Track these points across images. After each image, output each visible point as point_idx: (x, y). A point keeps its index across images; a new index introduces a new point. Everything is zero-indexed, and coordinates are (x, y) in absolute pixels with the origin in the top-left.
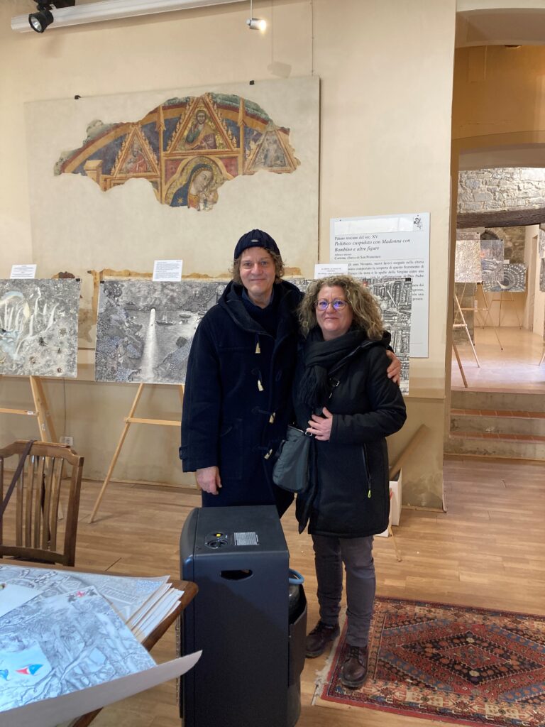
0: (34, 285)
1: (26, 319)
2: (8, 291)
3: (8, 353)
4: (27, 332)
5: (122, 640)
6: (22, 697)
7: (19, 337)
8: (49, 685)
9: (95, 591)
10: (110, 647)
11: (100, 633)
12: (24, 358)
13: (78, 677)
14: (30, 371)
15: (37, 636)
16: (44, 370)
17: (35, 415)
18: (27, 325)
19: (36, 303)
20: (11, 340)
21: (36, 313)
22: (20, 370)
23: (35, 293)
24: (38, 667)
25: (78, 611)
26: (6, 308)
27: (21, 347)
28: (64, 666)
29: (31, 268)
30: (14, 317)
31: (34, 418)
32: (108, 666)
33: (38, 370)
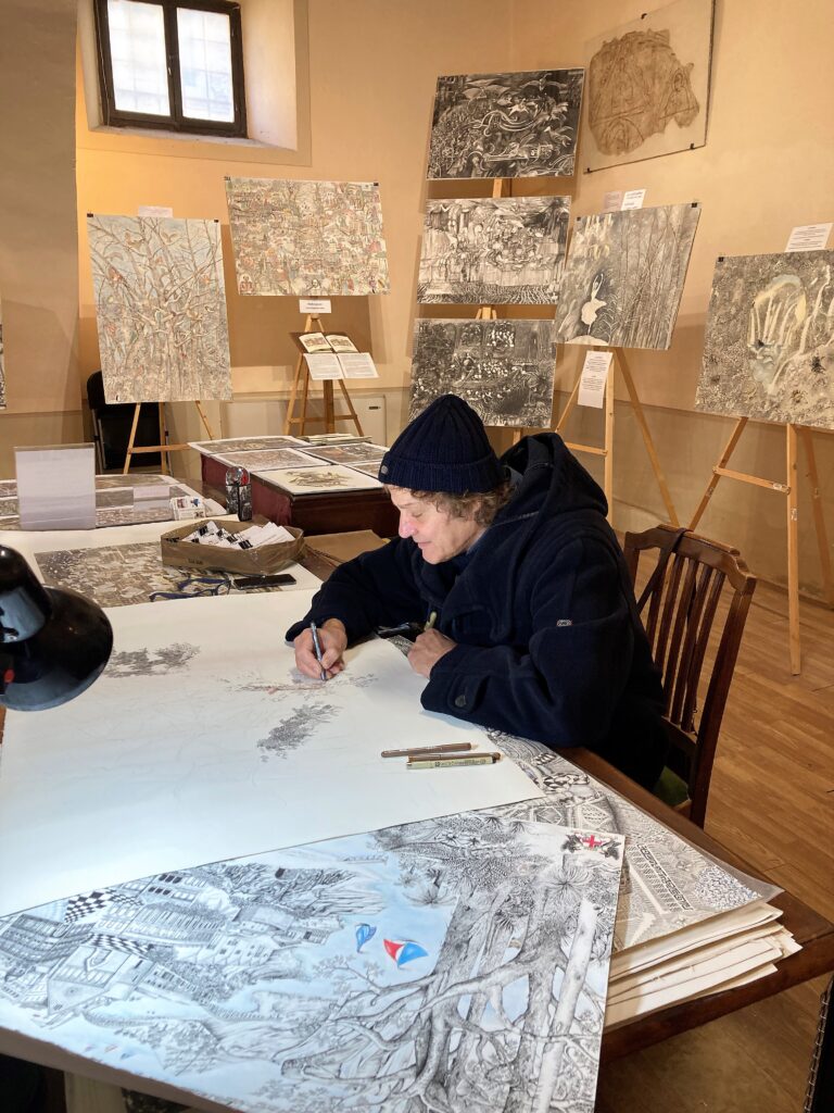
0: (822, 262)
1: (798, 324)
2: (777, 274)
3: (761, 382)
4: (796, 346)
5: (581, 988)
6: (347, 1001)
7: (781, 355)
8: (401, 1004)
9: (620, 849)
10: (550, 990)
11: (559, 947)
12: (784, 393)
13: (452, 1021)
14: (789, 415)
15: (466, 888)
16: (812, 416)
17: (784, 490)
18: (798, 334)
19: (820, 296)
20: (770, 360)
21: (815, 313)
22: (773, 413)
23: (821, 275)
24: (420, 953)
25: (561, 874)
26: (771, 303)
27: (783, 373)
28: (453, 981)
29: (824, 230)
30: (780, 319)
31: (782, 496)
32: (515, 1036)
33: (802, 415)
